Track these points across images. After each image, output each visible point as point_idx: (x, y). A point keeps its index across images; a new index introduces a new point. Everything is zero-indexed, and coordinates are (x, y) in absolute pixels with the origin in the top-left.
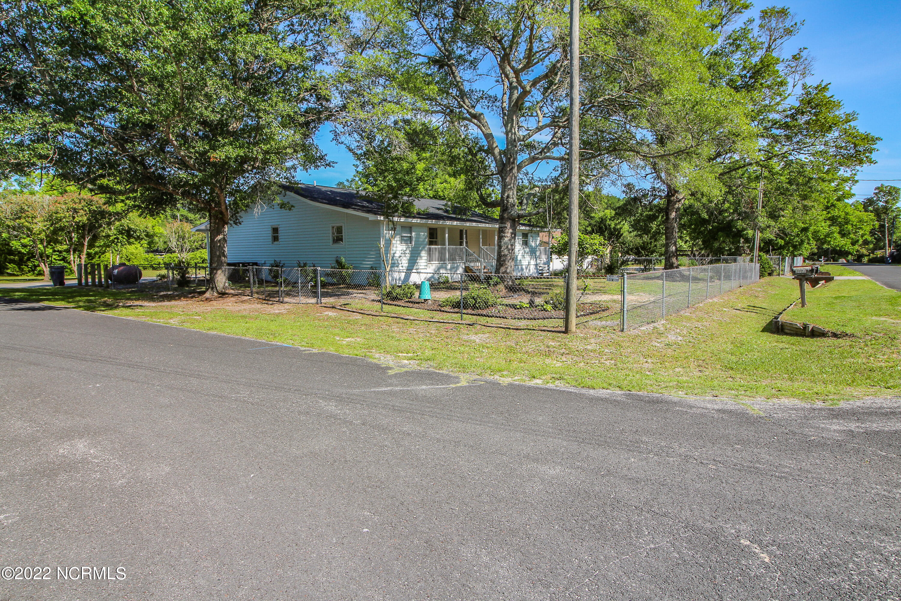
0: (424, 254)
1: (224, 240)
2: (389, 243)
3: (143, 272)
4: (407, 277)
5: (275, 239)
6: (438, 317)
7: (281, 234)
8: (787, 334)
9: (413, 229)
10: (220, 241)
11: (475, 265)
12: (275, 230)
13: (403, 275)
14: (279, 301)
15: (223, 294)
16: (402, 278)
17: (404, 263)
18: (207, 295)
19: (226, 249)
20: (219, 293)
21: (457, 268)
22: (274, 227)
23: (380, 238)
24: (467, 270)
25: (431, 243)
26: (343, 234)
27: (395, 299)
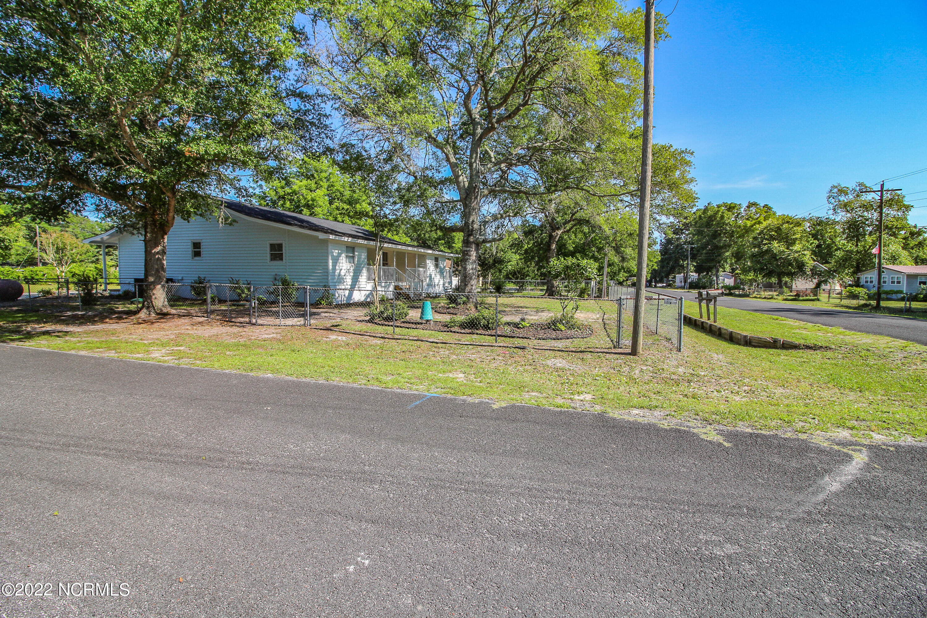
0: (365, 273)
1: (163, 252)
2: (336, 260)
3: (25, 286)
4: (350, 295)
5: (197, 254)
6: (463, 340)
7: (203, 250)
8: (755, 346)
9: (356, 249)
10: (158, 253)
11: (404, 284)
12: (197, 245)
13: (347, 292)
14: (250, 323)
15: (163, 315)
16: (347, 295)
17: (349, 280)
18: (143, 314)
19: (165, 262)
20: (158, 314)
21: (389, 286)
22: (195, 241)
23: (328, 256)
24: (396, 288)
25: (369, 264)
26: (284, 251)
27: (388, 319)
